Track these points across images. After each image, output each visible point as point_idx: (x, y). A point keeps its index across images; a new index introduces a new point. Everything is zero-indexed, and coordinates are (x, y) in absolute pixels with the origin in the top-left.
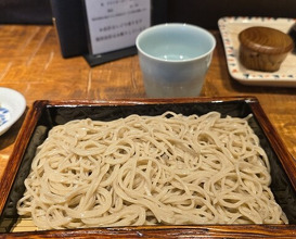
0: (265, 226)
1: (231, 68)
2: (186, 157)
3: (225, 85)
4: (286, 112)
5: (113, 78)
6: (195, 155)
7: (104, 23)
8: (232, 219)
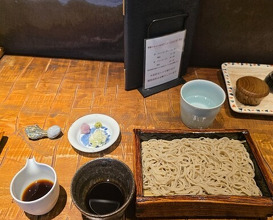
0: (253, 197)
1: (231, 104)
2: (216, 164)
3: (227, 113)
4: (263, 132)
5: (159, 105)
6: (220, 163)
7: (154, 72)
8: (239, 193)
